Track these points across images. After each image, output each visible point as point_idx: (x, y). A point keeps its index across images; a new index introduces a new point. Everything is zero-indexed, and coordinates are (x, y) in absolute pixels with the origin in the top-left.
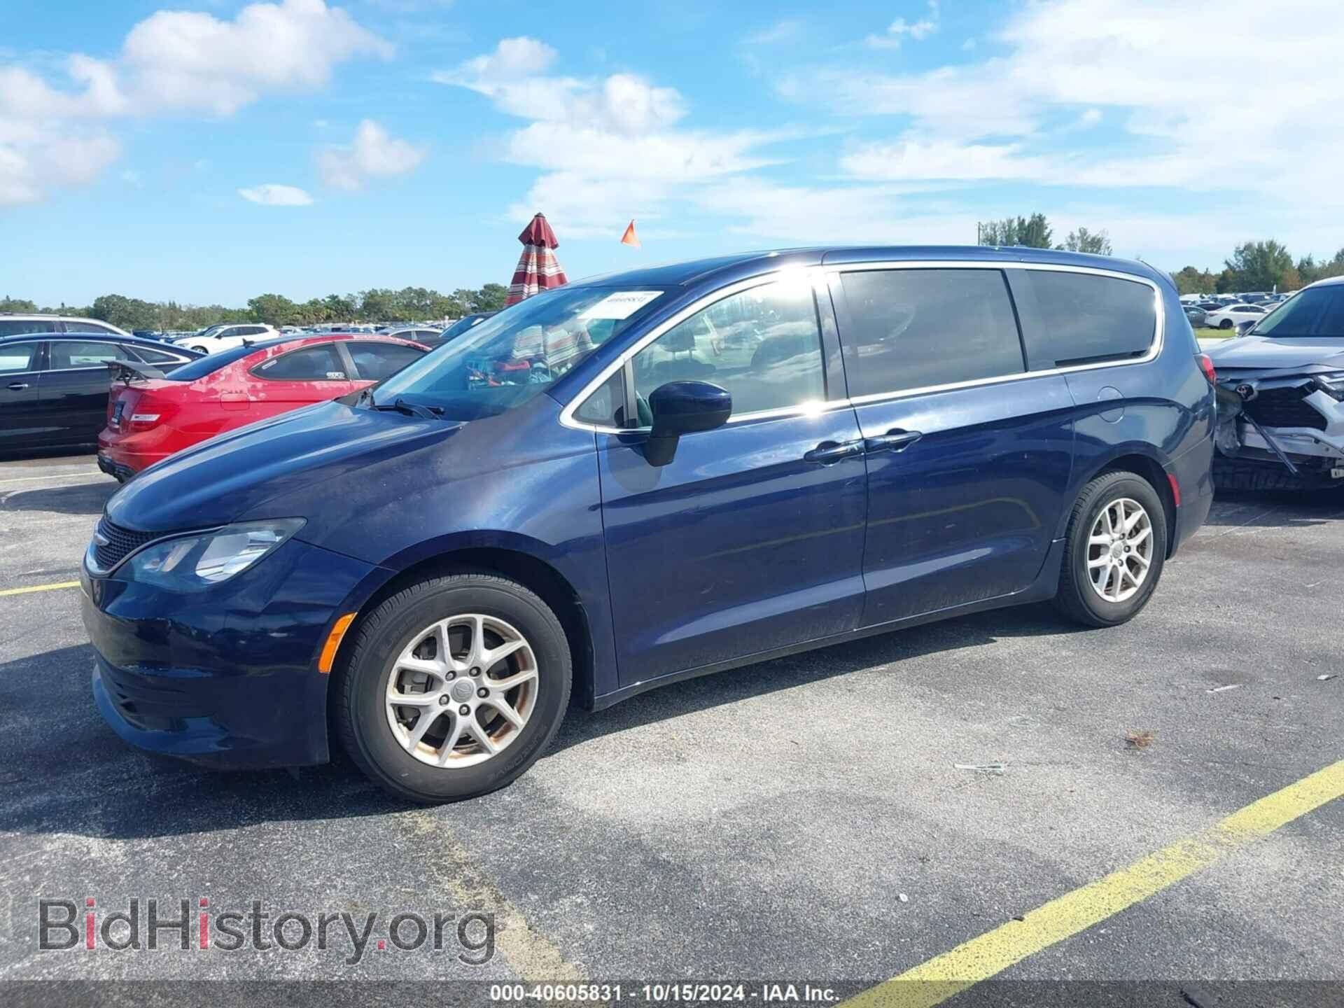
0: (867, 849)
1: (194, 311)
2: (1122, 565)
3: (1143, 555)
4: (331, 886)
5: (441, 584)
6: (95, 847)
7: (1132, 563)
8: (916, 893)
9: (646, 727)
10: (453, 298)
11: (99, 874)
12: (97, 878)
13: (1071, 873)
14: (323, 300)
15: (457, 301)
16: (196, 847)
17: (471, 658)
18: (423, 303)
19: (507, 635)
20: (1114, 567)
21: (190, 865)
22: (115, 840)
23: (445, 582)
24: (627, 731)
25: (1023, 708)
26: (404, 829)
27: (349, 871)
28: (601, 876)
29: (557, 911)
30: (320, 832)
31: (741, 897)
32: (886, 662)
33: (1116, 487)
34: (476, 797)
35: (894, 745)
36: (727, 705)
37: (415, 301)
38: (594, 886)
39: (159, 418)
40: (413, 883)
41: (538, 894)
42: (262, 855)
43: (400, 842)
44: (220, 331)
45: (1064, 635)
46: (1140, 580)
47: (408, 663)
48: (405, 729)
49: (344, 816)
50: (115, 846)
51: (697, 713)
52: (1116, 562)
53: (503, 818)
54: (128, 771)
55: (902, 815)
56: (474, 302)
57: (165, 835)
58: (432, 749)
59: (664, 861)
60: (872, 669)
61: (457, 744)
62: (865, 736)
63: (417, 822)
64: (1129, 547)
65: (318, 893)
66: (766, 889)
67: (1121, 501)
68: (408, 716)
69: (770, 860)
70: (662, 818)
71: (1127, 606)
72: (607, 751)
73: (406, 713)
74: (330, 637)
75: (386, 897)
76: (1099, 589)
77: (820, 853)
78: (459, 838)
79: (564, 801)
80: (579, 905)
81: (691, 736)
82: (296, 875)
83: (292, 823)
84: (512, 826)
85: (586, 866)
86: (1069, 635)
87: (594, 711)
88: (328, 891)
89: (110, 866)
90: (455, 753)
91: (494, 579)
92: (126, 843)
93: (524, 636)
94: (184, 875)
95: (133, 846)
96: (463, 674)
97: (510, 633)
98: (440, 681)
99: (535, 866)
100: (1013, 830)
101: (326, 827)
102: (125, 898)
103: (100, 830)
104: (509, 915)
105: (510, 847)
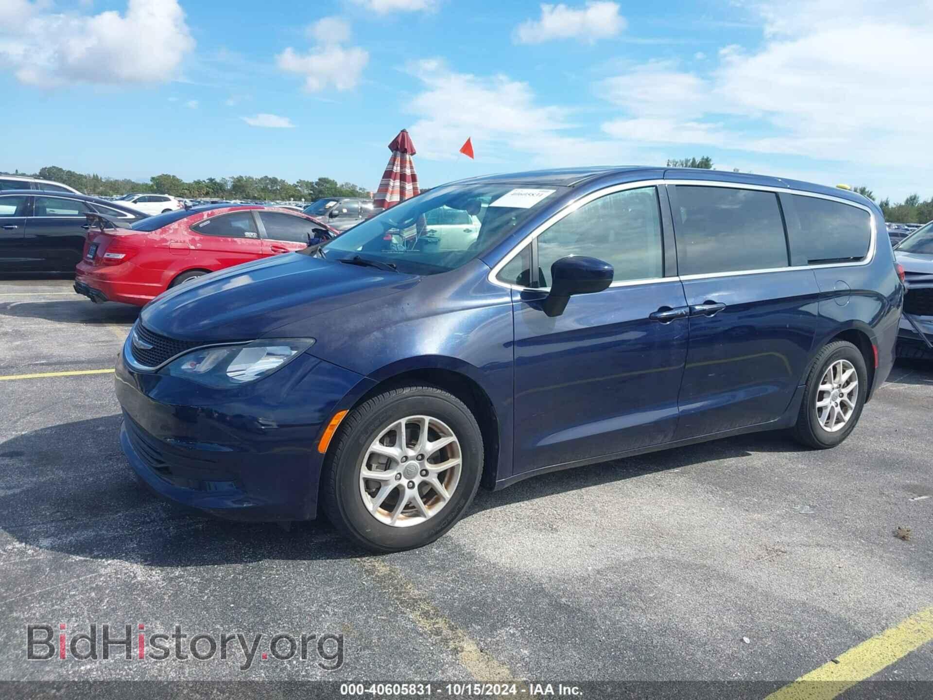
0: (708, 603)
1: (111, 182)
2: (837, 406)
3: (850, 399)
4: (324, 611)
5: (404, 392)
6: (138, 571)
7: (843, 405)
8: (755, 637)
9: (521, 503)
10: (297, 186)
11: (148, 594)
12: (147, 597)
13: (859, 627)
14: (204, 181)
15: (299, 188)
16: (215, 577)
17: (418, 448)
18: (275, 188)
19: (443, 432)
20: (832, 407)
21: (215, 590)
22: (153, 567)
23: (407, 391)
24: (508, 505)
25: (784, 504)
26: (366, 571)
27: (335, 601)
28: (522, 613)
29: (498, 638)
30: (305, 570)
31: (628, 634)
32: (678, 466)
33: (840, 351)
34: (413, 549)
35: (703, 526)
36: (574, 491)
37: (269, 186)
38: (519, 620)
39: (125, 257)
40: (385, 613)
41: (480, 625)
42: (266, 586)
43: (367, 581)
44: (136, 197)
45: (795, 453)
46: (847, 417)
47: (378, 449)
48: (369, 497)
49: (319, 559)
50: (154, 573)
51: (554, 495)
52: (833, 404)
53: (437, 566)
54: (149, 516)
55: (725, 578)
56: (311, 190)
57: (189, 566)
58: (386, 512)
59: (565, 604)
60: (672, 471)
61: (404, 509)
62: (681, 519)
63: (374, 566)
64: (842, 394)
65: (316, 616)
66: (645, 629)
67: (841, 361)
68: (373, 487)
69: (641, 607)
70: (554, 573)
71: (838, 435)
72: (498, 520)
73: (371, 484)
74: (329, 427)
75: (368, 622)
76: (822, 422)
77: (675, 604)
78: (410, 580)
79: (478, 556)
80: (513, 635)
81: (555, 512)
82: (295, 602)
83: (281, 561)
84: (446, 573)
85: (510, 606)
86: (799, 453)
87: (495, 490)
88: (323, 616)
89: (154, 588)
90: (401, 516)
91: (439, 391)
92: (162, 571)
93: (455, 434)
94: (212, 598)
95: (168, 573)
96: (412, 458)
97: (445, 431)
98: (397, 463)
99: (472, 604)
100: (808, 594)
101: (308, 567)
102: (172, 613)
103: (139, 560)
104: (463, 640)
105: (449, 589)
